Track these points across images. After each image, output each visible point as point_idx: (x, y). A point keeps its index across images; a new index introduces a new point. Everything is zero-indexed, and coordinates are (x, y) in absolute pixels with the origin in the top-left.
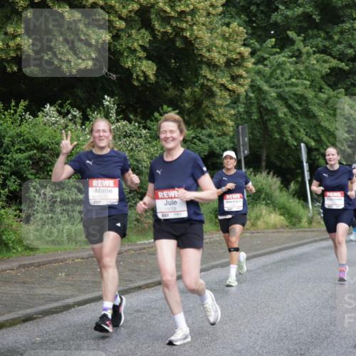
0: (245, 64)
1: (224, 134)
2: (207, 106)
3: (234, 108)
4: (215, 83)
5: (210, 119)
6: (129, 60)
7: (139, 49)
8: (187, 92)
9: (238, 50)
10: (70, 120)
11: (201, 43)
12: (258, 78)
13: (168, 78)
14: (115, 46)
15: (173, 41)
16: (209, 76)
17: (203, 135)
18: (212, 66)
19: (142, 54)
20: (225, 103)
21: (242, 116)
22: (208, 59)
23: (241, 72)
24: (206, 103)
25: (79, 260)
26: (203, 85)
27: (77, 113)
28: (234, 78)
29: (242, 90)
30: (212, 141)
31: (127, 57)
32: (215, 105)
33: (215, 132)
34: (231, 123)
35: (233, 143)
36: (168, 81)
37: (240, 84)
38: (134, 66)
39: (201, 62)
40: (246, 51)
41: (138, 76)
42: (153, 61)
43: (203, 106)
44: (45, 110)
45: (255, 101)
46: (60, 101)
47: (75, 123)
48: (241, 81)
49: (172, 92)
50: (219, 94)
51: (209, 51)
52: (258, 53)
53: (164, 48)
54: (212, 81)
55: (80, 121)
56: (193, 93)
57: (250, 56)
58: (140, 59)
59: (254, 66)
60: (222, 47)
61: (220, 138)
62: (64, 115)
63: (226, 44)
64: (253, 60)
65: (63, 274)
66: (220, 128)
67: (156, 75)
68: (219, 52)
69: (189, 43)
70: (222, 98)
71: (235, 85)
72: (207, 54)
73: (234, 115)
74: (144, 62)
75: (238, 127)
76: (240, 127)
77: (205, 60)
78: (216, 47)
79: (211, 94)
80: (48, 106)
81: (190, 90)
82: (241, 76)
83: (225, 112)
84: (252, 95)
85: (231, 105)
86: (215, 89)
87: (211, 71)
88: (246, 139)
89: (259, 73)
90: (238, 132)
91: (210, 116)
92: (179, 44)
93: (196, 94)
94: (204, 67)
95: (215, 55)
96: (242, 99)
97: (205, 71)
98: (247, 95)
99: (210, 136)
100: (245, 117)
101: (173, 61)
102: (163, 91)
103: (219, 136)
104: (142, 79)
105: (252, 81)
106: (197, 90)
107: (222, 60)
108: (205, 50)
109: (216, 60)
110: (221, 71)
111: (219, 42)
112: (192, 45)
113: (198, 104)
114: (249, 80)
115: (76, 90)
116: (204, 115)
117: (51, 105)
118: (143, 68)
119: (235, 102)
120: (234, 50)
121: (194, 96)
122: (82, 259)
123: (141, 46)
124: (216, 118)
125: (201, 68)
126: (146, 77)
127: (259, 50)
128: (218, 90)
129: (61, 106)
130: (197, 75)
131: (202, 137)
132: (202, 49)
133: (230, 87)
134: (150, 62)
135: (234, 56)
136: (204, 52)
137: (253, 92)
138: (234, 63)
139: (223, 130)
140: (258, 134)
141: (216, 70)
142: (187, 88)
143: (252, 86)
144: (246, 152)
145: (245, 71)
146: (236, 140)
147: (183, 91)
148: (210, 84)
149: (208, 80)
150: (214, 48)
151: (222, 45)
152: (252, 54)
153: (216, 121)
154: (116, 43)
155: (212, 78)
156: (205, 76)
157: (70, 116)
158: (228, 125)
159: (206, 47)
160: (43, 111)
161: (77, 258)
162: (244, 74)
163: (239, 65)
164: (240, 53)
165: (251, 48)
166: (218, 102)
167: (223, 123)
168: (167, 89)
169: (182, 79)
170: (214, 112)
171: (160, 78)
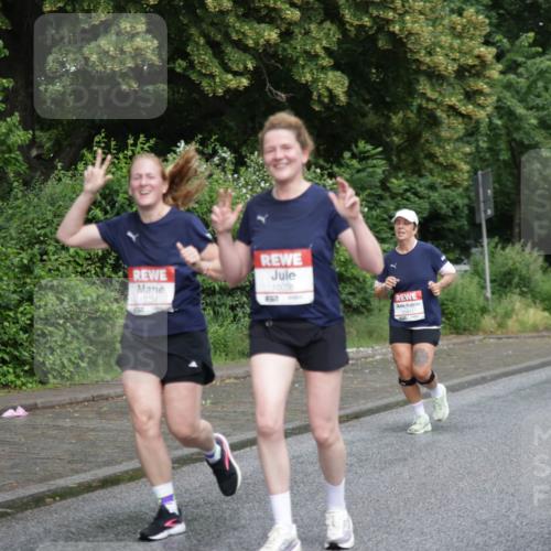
0: (488, 73)
1: (455, 184)
2: (427, 141)
3: (469, 143)
4: (440, 104)
5: (433, 161)
6: (307, 70)
7: (322, 53)
8: (396, 120)
9: (476, 52)
10: (218, 165)
11: (416, 42)
12: (508, 95)
13: (367, 97)
14: (285, 50)
15: (373, 39)
16: (429, 93)
17: (420, 186)
18: (435, 76)
19: (327, 62)
20: (456, 136)
21: (482, 155)
22: (429, 67)
23: (482, 85)
24: (426, 135)
25: (232, 380)
26: (420, 107)
27: (227, 155)
28: (470, 96)
29: (482, 115)
30: (434, 196)
31: (303, 67)
32: (439, 139)
33: (439, 180)
34: (466, 167)
35: (469, 198)
36: (367, 102)
37: (479, 105)
38: (315, 81)
39: (418, 72)
40: (489, 53)
41: (320, 96)
42: (343, 72)
43: (423, 141)
44: (178, 150)
45: (503, 132)
46: (200, 136)
47: (224, 170)
48: (481, 100)
49: (372, 120)
50: (446, 121)
51: (430, 53)
52: (509, 56)
53: (360, 50)
54: (435, 101)
55: (232, 167)
56: (405, 120)
57: (494, 61)
58: (323, 69)
59: (502, 76)
60: (451, 48)
61: (448, 191)
62: (208, 158)
63: (456, 43)
64: (500, 67)
65: (209, 402)
66: (447, 174)
67: (348, 93)
68: (447, 55)
69: (398, 42)
70: (452, 128)
71: (471, 106)
72: (428, 59)
73: (470, 154)
74: (330, 74)
75: (476, 174)
76: (480, 172)
77: (424, 68)
78: (441, 47)
79: (434, 122)
80: (182, 144)
81: (401, 115)
82: (480, 92)
83: (456, 150)
84: (499, 122)
85: (465, 139)
86: (439, 113)
87: (432, 85)
88: (489, 191)
89: (508, 86)
90: (477, 180)
91: (431, 157)
92: (382, 43)
93: (410, 122)
94: (422, 79)
95: (440, 59)
96: (483, 128)
97: (424, 87)
98: (491, 122)
99: (432, 187)
100: (488, 155)
101: (374, 71)
102: (359, 117)
103: (446, 187)
104: (326, 100)
105: (499, 100)
106: (411, 115)
107: (452, 67)
108: (423, 52)
109: (442, 68)
110: (450, 84)
111: (446, 40)
112: (404, 45)
113: (413, 138)
114: (495, 98)
115: (223, 118)
116: (422, 155)
117: (187, 143)
118: (329, 84)
119: (472, 133)
120: (470, 52)
121: (407, 125)
122: (236, 378)
123: (325, 49)
124: (441, 159)
125: (418, 81)
126: (332, 96)
127: (508, 51)
128: (444, 116)
129: (203, 143)
130: (411, 91)
131: (419, 189)
132: (418, 52)
133: (463, 109)
134: (339, 73)
135: (470, 62)
136: (422, 56)
137: (500, 118)
138: (470, 72)
139: (452, 177)
140: (508, 183)
141: (442, 85)
142: (395, 113)
143: (498, 108)
144: (489, 212)
145: (487, 83)
146: (472, 194)
147: (390, 118)
148: (431, 106)
149: (429, 100)
150: (438, 50)
151: (451, 44)
152: (499, 57)
153: (441, 164)
154: (286, 46)
155: (434, 97)
156: (424, 94)
157: (216, 160)
158: (461, 170)
159: (426, 48)
160: (175, 152)
161: (229, 378)
162: (486, 88)
163: (478, 75)
164: (478, 57)
165: (498, 48)
166: (445, 134)
167: (452, 167)
168: (364, 115)
169: (388, 99)
170: (438, 151)
171: (355, 98)
